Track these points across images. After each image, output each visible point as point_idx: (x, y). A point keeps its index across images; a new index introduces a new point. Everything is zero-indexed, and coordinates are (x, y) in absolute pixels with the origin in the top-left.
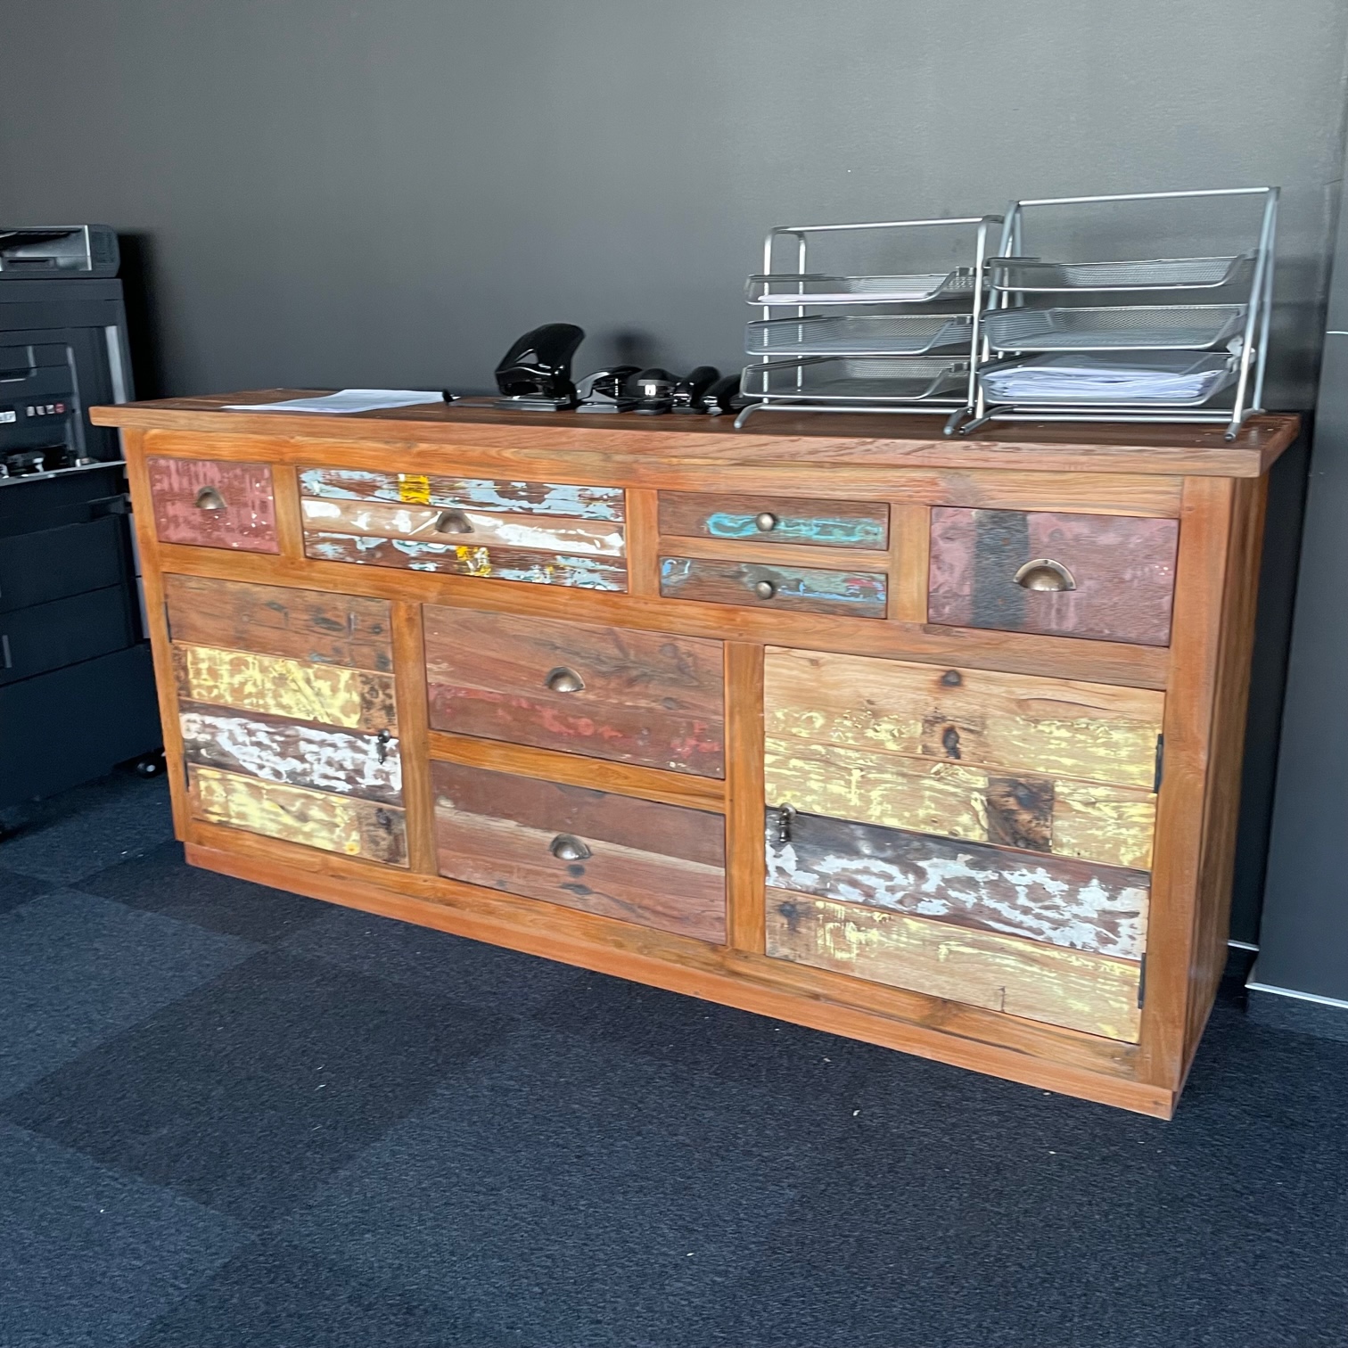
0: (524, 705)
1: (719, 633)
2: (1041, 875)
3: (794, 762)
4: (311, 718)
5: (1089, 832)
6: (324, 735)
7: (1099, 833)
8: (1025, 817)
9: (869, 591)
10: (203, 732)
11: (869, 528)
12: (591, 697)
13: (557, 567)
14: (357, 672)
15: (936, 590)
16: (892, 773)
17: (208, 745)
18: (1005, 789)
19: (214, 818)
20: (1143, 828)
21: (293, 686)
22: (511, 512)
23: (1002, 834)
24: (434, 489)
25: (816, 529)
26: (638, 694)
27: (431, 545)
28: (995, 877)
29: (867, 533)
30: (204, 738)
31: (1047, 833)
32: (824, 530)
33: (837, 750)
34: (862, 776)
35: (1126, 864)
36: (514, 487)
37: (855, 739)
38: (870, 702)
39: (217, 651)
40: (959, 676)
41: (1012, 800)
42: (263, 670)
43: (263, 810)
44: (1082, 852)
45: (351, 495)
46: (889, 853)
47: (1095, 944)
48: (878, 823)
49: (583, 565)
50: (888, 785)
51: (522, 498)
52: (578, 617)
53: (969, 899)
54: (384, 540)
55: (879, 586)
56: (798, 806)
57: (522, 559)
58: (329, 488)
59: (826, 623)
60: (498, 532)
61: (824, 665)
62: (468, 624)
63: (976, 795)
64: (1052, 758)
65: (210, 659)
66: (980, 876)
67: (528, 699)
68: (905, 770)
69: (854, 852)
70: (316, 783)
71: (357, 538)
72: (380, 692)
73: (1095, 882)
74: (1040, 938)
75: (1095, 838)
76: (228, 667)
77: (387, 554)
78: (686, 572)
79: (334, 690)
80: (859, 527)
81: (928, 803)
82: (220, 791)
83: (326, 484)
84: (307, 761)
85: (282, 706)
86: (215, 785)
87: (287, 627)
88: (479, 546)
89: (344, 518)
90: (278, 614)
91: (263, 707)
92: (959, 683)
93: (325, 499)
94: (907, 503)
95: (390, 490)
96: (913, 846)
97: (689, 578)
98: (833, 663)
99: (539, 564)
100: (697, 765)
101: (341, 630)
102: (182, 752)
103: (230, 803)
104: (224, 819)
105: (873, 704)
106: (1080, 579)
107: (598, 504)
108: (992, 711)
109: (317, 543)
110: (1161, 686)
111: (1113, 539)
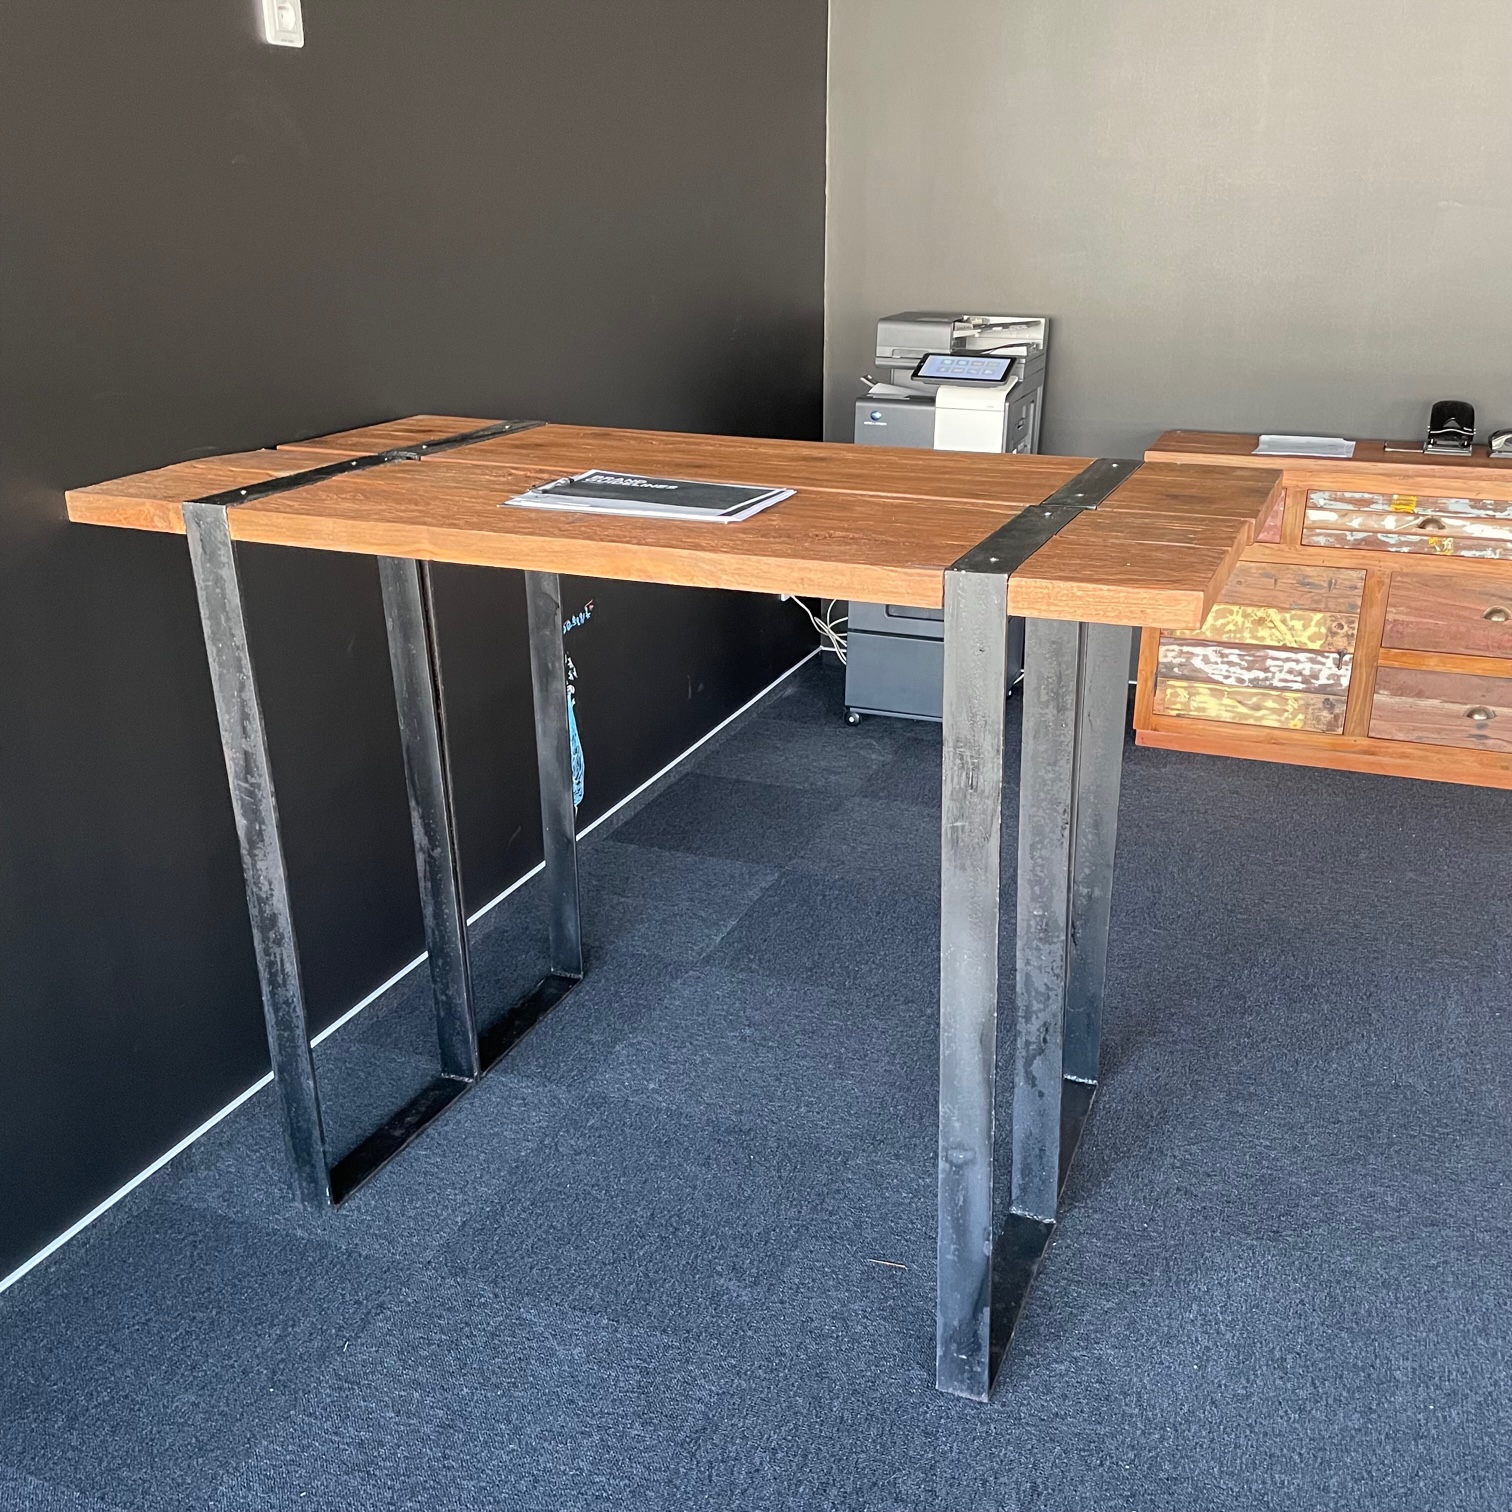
0: (1462, 630)
4: (1281, 644)
6: (1289, 655)
10: (1180, 657)
13: (1506, 549)
14: (1329, 614)
17: (1180, 665)
19: (1174, 713)
21: (1270, 625)
22: (1478, 518)
24: (1421, 504)
27: (1409, 537)
30: (1178, 661)
36: (1484, 503)
42: (1245, 616)
43: (1222, 705)
45: (1351, 507)
51: (1490, 509)
54: (1371, 534)
57: (1481, 543)
58: (1332, 502)
60: (1465, 529)
67: (1466, 626)
70: (1274, 685)
71: (1348, 533)
72: (1345, 626)
77: (1372, 543)
79: (1305, 627)
82: (1183, 695)
83: (1330, 500)
84: (1270, 672)
85: (1256, 638)
86: (1180, 691)
87: (1277, 588)
88: (1447, 537)
89: (1341, 521)
90: (1269, 580)
91: (1239, 638)
93: (1328, 510)
95: (1383, 504)
99: (1492, 547)
101: (1321, 589)
102: (1155, 671)
103: (1192, 702)
104: (1183, 713)
109: (1313, 536)
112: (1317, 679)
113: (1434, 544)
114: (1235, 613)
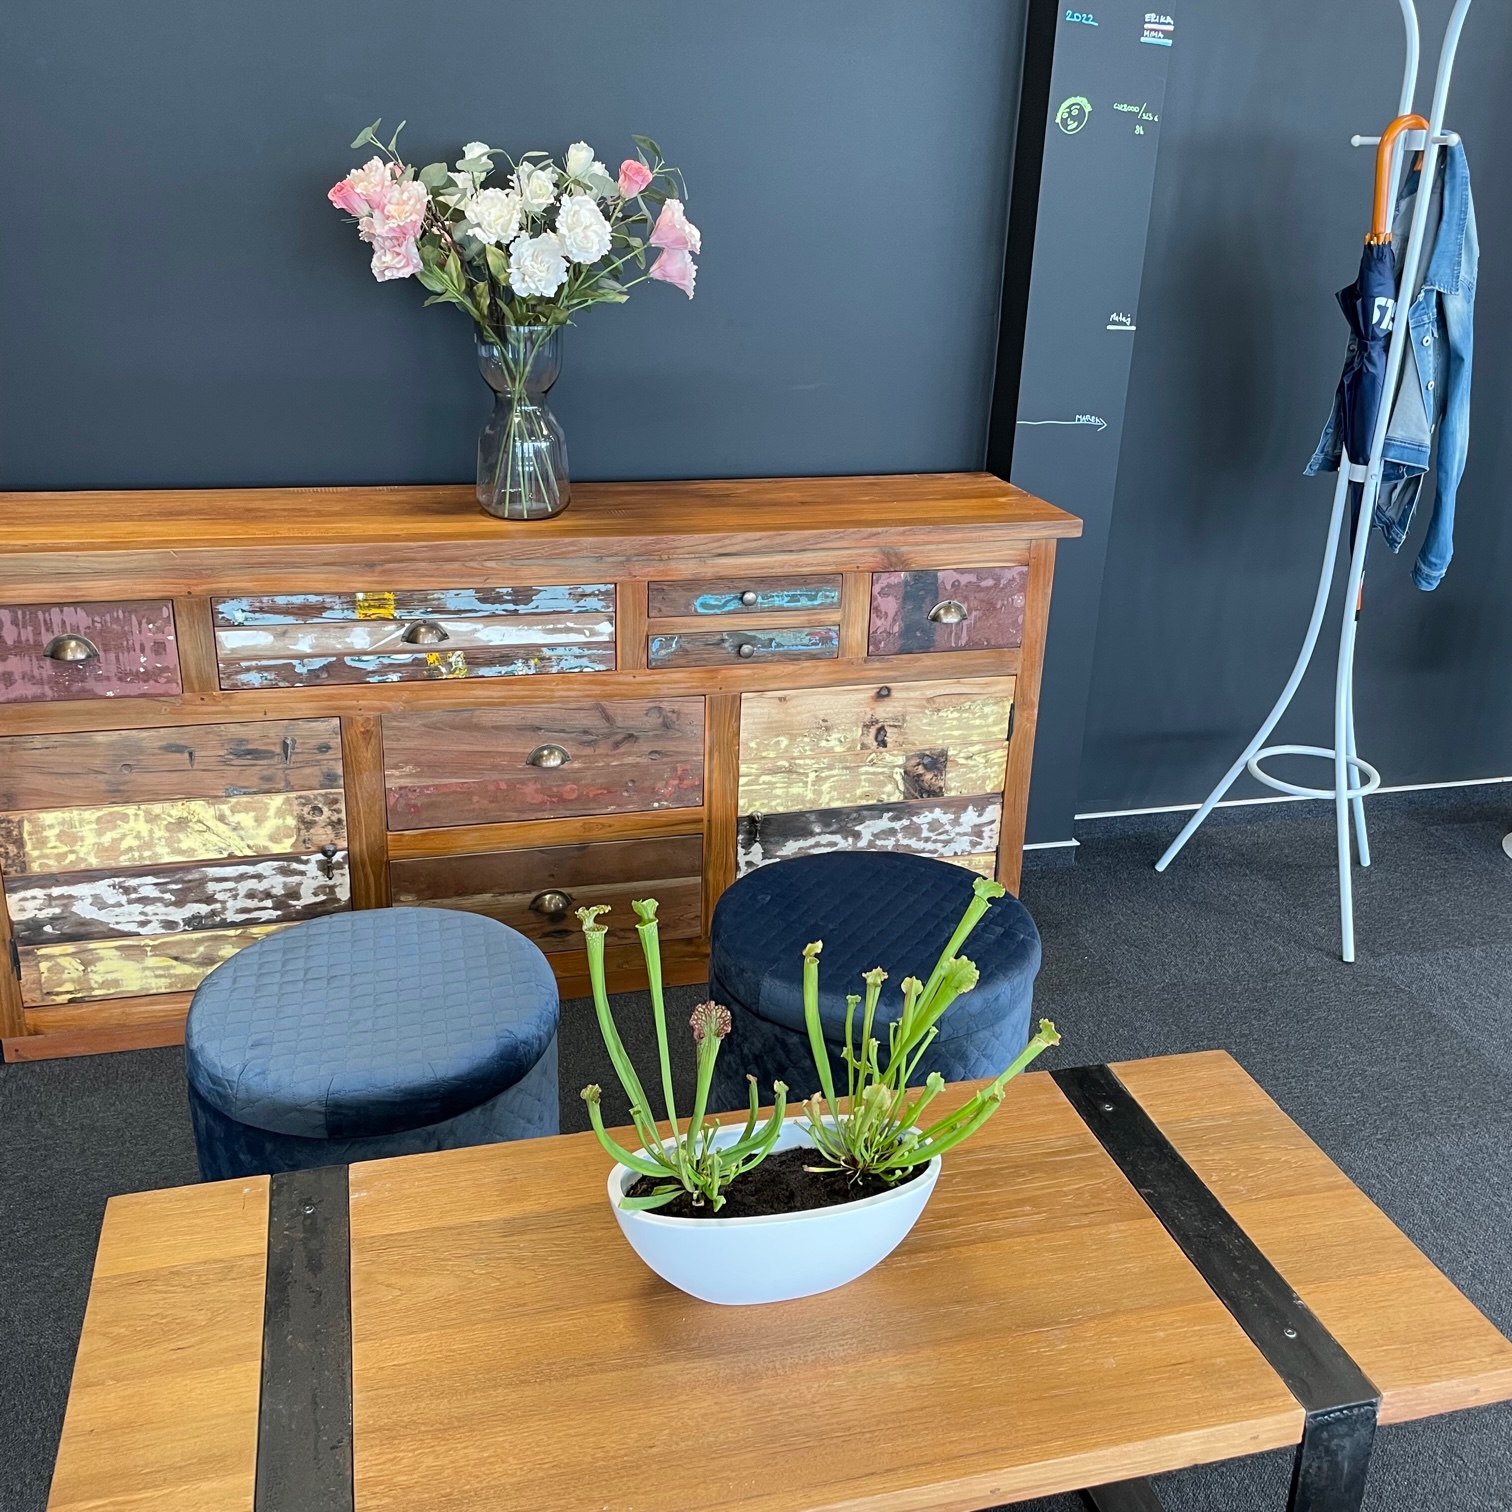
0: (504, 787)
1: (702, 690)
2: (937, 813)
3: (763, 778)
4: (225, 855)
5: (968, 776)
6: (244, 869)
7: (973, 775)
8: (928, 776)
9: (826, 640)
10: (50, 906)
11: (828, 593)
12: (576, 765)
13: (542, 659)
14: (294, 795)
15: (875, 632)
16: (839, 769)
17: (53, 920)
18: (914, 762)
19: (63, 999)
20: (1000, 765)
21: (199, 827)
22: (494, 615)
23: (913, 792)
24: (400, 604)
25: (786, 599)
26: (624, 753)
27: (395, 656)
28: (907, 823)
29: (827, 597)
30: (46, 914)
31: (942, 784)
32: (794, 598)
33: (797, 761)
34: (817, 776)
35: (989, 791)
36: (498, 592)
37: (811, 750)
38: (824, 721)
39: (75, 813)
40: (889, 689)
41: (920, 767)
42: (151, 819)
43: (146, 969)
44: (963, 791)
45: (290, 620)
46: (834, 827)
47: (968, 849)
48: (827, 807)
49: (571, 653)
50: (836, 778)
51: (507, 602)
52: (563, 700)
53: (890, 843)
54: (335, 659)
55: (834, 635)
56: (765, 811)
57: (504, 656)
58: (257, 615)
59: (791, 668)
60: (477, 635)
61: (790, 700)
62: (438, 725)
63: (897, 770)
64: (947, 733)
65: (63, 823)
66: (897, 825)
67: (507, 781)
68: (848, 764)
69: (812, 834)
70: (229, 920)
71: (295, 662)
72: (325, 810)
73: (970, 808)
74: (936, 855)
75: (971, 779)
76: (94, 826)
77: (338, 670)
78: (674, 645)
79: (259, 821)
80: (820, 594)
81: (863, 783)
82: (72, 967)
83: (254, 612)
84: (216, 901)
85: (181, 852)
86: (64, 961)
87: (195, 767)
88: (454, 650)
89: (279, 644)
90: (178, 755)
91: (150, 858)
92: (888, 695)
93: (251, 627)
94: (855, 572)
95: (343, 610)
96: (852, 817)
97: (676, 651)
98: (797, 697)
99: (523, 659)
100: (679, 799)
101: (271, 758)
102: (8, 937)
103: (91, 975)
104: (79, 995)
105: (826, 721)
106: (970, 610)
107: (588, 599)
108: (910, 709)
109: (237, 673)
110: (1015, 672)
111: (990, 582)
112: (298, 898)
113: (437, 664)
114: (132, 818)
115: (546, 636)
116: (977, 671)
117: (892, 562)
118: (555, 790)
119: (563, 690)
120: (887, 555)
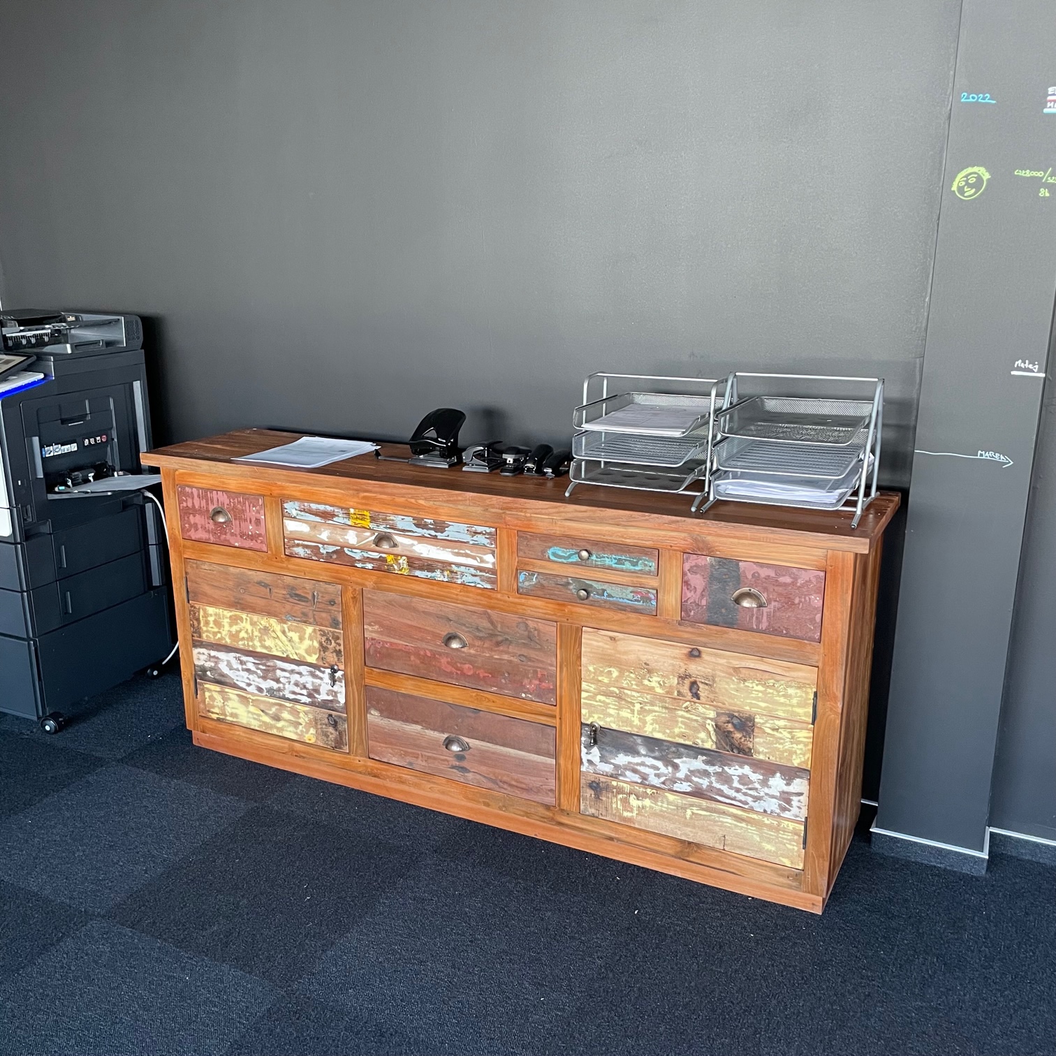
0: (429, 654)
1: (554, 618)
2: (747, 770)
3: (599, 697)
4: (285, 656)
5: (775, 746)
6: (293, 667)
7: (781, 746)
8: (738, 735)
9: (646, 599)
10: (210, 661)
11: (646, 562)
12: (472, 651)
13: (452, 572)
14: (318, 628)
15: (686, 601)
16: (659, 706)
17: (211, 669)
18: (726, 718)
19: (214, 716)
20: (806, 745)
21: (273, 634)
22: (423, 536)
23: (724, 745)
24: (373, 519)
25: (615, 561)
26: (502, 651)
27: (370, 553)
28: (720, 770)
29: (646, 565)
30: (208, 664)
31: (751, 746)
32: (620, 562)
33: (626, 691)
34: (641, 708)
35: (796, 765)
36: (425, 522)
37: (636, 685)
38: (646, 664)
39: (221, 610)
40: (700, 652)
41: (730, 725)
42: (253, 624)
43: (249, 712)
44: (771, 758)
45: (318, 519)
46: (657, 754)
47: (778, 811)
48: (650, 735)
49: (469, 571)
50: (657, 714)
51: (430, 529)
52: (464, 603)
53: (704, 783)
54: (339, 548)
55: (652, 597)
56: (602, 724)
57: (429, 565)
58: (302, 513)
59: (619, 616)
60: (414, 548)
61: (619, 640)
62: (393, 603)
63: (709, 721)
64: (754, 702)
65: (216, 615)
66: (711, 769)
67: (431, 651)
68: (667, 705)
69: (637, 753)
70: (286, 696)
71: (320, 546)
72: (333, 642)
73: (778, 775)
74: (746, 807)
75: (778, 749)
76: (228, 620)
77: (340, 556)
78: (534, 580)
79: (301, 639)
80: (641, 562)
81: (680, 725)
82: (219, 699)
83: (301, 511)
84: (281, 682)
85: (265, 647)
86: (215, 695)
87: (272, 598)
88: (402, 556)
89: (312, 533)
90: (265, 589)
91: (252, 647)
92: (699, 656)
93: (300, 520)
94: (669, 550)
95: (344, 518)
96: (671, 750)
97: (536, 584)
98: (624, 639)
99: (441, 569)
100: (539, 696)
101: (307, 602)
102: (194, 673)
103: (226, 707)
104: (221, 717)
105: (648, 665)
106: (769, 601)
107: (479, 536)
108: (718, 673)
109: (293, 546)
110: (817, 664)
111: (787, 580)
112: (319, 694)
113: (392, 562)
114: (244, 621)
115: (453, 556)
116: (780, 655)
117: (699, 548)
118: (459, 665)
119: (464, 596)
120: (696, 540)
